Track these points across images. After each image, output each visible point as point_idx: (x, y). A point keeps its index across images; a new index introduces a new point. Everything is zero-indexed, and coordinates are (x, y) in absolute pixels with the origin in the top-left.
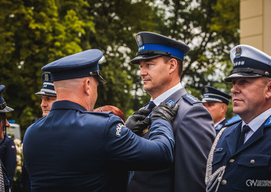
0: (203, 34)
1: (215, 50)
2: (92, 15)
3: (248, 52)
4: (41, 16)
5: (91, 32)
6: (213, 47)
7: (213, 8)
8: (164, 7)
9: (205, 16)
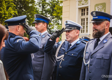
0: (51, 17)
1: (54, 21)
2: (17, 9)
3: (69, 22)
4: (1, 9)
5: (16, 14)
6: (53, 21)
7: (54, 9)
8: (39, 8)
9: (52, 11)
